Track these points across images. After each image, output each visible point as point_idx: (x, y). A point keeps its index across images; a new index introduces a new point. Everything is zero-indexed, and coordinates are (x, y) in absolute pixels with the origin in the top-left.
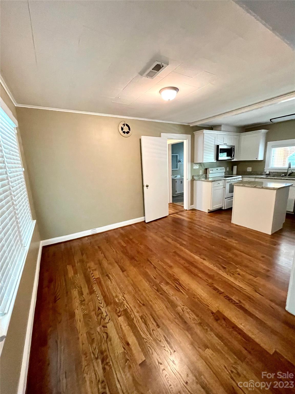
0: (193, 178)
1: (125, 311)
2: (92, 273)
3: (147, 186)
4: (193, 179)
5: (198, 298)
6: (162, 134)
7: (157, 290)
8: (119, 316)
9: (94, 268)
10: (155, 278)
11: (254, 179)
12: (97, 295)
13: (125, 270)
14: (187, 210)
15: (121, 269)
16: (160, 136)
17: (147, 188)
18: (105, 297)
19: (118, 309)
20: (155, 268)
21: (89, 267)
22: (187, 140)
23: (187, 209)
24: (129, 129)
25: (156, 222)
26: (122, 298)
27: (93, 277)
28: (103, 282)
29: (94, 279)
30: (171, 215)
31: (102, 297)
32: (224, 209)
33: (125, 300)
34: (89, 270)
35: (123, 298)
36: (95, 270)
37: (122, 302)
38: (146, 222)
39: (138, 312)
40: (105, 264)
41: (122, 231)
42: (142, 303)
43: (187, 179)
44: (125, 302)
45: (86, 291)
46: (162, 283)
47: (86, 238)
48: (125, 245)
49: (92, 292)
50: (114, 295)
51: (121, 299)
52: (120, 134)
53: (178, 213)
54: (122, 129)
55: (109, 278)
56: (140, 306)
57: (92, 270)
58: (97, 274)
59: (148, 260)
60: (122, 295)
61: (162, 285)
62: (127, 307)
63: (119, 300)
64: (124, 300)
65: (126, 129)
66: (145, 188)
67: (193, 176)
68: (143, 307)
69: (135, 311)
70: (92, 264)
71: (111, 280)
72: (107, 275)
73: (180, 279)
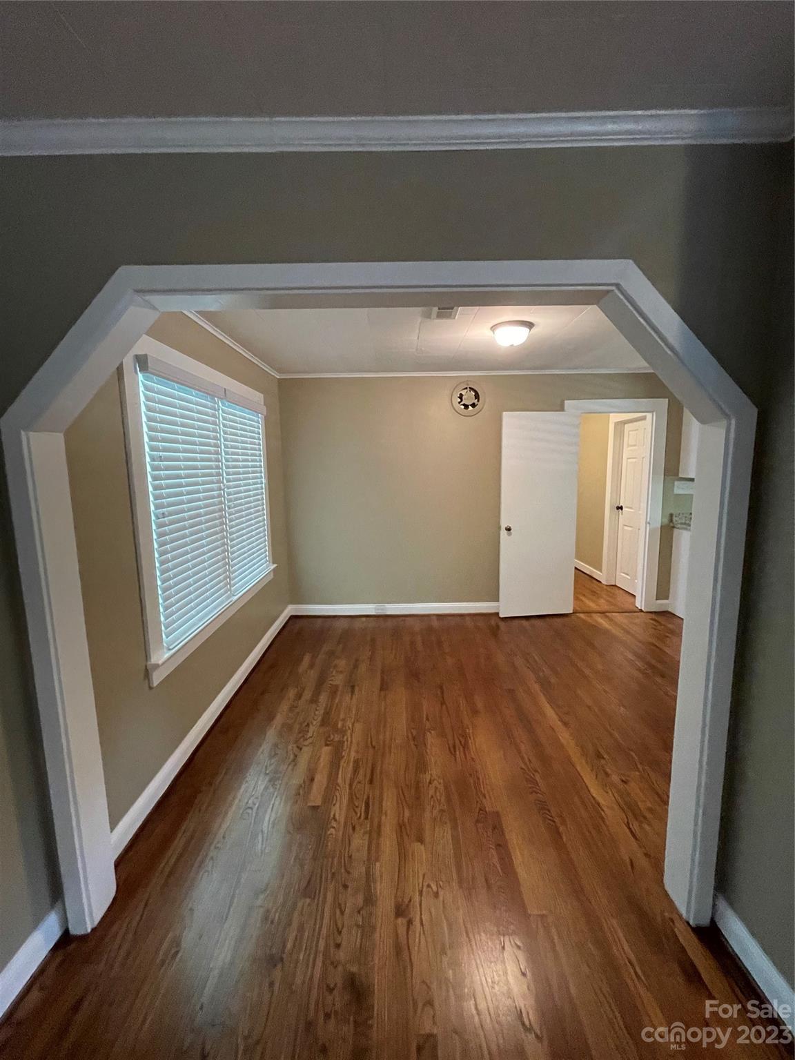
1: (341, 743)
2: (333, 676)
3: (509, 529)
4: (671, 524)
5: (478, 779)
6: (567, 403)
7: (414, 738)
8: (327, 745)
9: (340, 669)
10: (428, 719)
12: (318, 706)
13: (387, 689)
14: (641, 611)
15: (382, 684)
16: (562, 409)
17: (509, 535)
18: (327, 713)
19: (332, 737)
20: (443, 703)
21: (335, 666)
22: (654, 413)
23: (643, 609)
25: (524, 623)
27: (331, 682)
28: (339, 693)
29: (330, 685)
30: (582, 616)
31: (322, 712)
34: (331, 670)
35: (351, 726)
36: (341, 672)
37: (345, 731)
38: (501, 616)
39: (357, 752)
40: (363, 668)
42: (374, 744)
43: (649, 523)
44: (349, 731)
45: (307, 695)
46: (433, 732)
47: (364, 619)
48: (420, 647)
49: (314, 700)
50: (342, 716)
51: (347, 726)
52: (455, 409)
54: (461, 397)
55: (353, 692)
56: (367, 747)
57: (337, 672)
58: (338, 680)
59: (441, 688)
60: (352, 721)
61: (431, 733)
62: (347, 738)
63: (343, 726)
64: (350, 729)
65: (469, 398)
66: (503, 533)
67: (671, 515)
68: (371, 750)
69: (354, 748)
70: (342, 663)
71: (352, 695)
72: (353, 687)
73: (472, 738)
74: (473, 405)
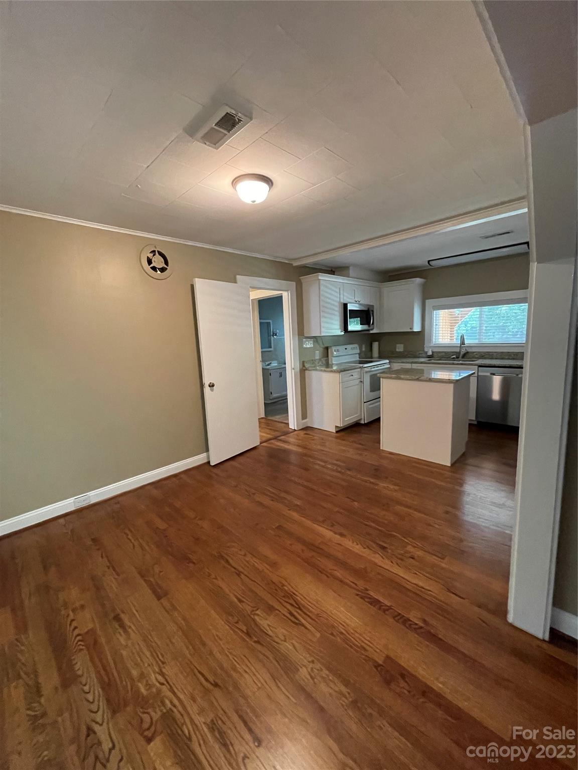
0: (304, 366)
1: (168, 716)
2: (73, 620)
3: (212, 386)
4: (304, 368)
5: (342, 633)
6: (238, 277)
7: (248, 634)
8: (149, 740)
9: (77, 604)
10: (240, 601)
11: (410, 364)
12: (85, 685)
13: (166, 594)
15: (154, 592)
16: (235, 282)
17: (212, 390)
18: (107, 685)
19: (146, 717)
20: (239, 574)
21: (66, 605)
22: (289, 292)
23: (296, 429)
24: (166, 263)
26: (156, 679)
27: (76, 632)
28: (103, 640)
29: (79, 638)
30: (264, 444)
31: (98, 690)
32: (363, 423)
33: (165, 683)
34: (63, 612)
35: (160, 678)
36: (82, 607)
37: (159, 691)
38: (212, 464)
39: (201, 711)
40: (111, 583)
41: (155, 492)
42: (211, 679)
43: (294, 369)
44: (165, 689)
45: (49, 680)
46: (257, 612)
47: (62, 521)
48: (162, 525)
49: (68, 679)
50: (135, 673)
51: (154, 681)
52: (144, 270)
53: (279, 438)
54: (150, 262)
55: (122, 626)
56: (207, 691)
57: (74, 610)
58: (86, 621)
59: (222, 557)
60: (157, 670)
61: (258, 615)
62: (171, 702)
63: (149, 686)
64: (162, 684)
65: (158, 262)
66: (207, 389)
67: (303, 362)
68: (217, 693)
69: (193, 709)
70: (74, 594)
71: (125, 631)
72: (117, 618)
73: (297, 593)
74: (163, 270)
